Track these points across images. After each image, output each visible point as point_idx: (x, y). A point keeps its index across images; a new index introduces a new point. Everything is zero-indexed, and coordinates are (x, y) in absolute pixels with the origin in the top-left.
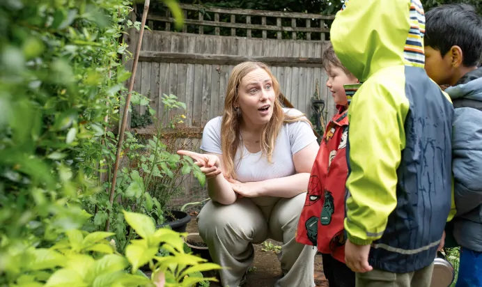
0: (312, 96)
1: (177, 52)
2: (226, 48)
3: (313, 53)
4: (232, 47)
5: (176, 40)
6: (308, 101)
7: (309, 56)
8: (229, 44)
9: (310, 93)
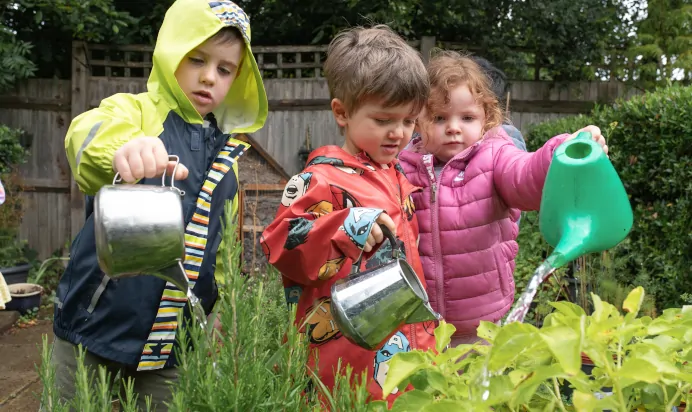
0: (301, 144)
3: (302, 94)
6: (295, 152)
7: (297, 97)
9: (299, 141)
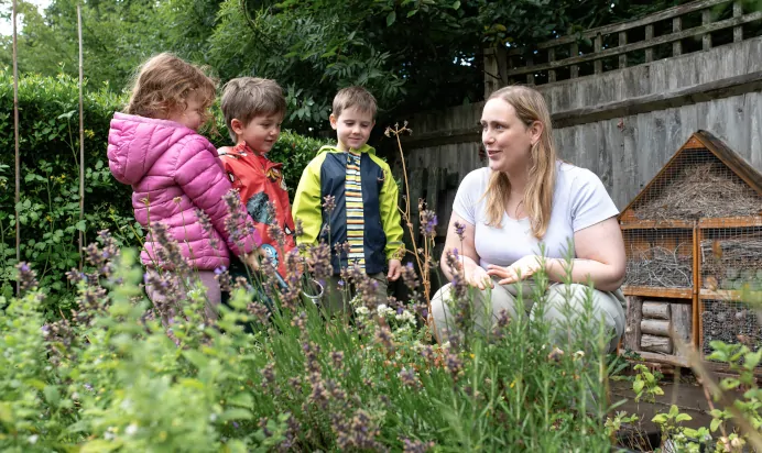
1: (562, 111)
2: (632, 85)
4: (641, 82)
5: (558, 93)
8: (635, 79)
